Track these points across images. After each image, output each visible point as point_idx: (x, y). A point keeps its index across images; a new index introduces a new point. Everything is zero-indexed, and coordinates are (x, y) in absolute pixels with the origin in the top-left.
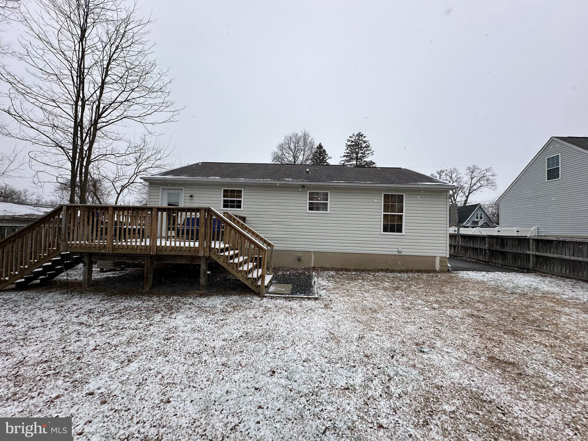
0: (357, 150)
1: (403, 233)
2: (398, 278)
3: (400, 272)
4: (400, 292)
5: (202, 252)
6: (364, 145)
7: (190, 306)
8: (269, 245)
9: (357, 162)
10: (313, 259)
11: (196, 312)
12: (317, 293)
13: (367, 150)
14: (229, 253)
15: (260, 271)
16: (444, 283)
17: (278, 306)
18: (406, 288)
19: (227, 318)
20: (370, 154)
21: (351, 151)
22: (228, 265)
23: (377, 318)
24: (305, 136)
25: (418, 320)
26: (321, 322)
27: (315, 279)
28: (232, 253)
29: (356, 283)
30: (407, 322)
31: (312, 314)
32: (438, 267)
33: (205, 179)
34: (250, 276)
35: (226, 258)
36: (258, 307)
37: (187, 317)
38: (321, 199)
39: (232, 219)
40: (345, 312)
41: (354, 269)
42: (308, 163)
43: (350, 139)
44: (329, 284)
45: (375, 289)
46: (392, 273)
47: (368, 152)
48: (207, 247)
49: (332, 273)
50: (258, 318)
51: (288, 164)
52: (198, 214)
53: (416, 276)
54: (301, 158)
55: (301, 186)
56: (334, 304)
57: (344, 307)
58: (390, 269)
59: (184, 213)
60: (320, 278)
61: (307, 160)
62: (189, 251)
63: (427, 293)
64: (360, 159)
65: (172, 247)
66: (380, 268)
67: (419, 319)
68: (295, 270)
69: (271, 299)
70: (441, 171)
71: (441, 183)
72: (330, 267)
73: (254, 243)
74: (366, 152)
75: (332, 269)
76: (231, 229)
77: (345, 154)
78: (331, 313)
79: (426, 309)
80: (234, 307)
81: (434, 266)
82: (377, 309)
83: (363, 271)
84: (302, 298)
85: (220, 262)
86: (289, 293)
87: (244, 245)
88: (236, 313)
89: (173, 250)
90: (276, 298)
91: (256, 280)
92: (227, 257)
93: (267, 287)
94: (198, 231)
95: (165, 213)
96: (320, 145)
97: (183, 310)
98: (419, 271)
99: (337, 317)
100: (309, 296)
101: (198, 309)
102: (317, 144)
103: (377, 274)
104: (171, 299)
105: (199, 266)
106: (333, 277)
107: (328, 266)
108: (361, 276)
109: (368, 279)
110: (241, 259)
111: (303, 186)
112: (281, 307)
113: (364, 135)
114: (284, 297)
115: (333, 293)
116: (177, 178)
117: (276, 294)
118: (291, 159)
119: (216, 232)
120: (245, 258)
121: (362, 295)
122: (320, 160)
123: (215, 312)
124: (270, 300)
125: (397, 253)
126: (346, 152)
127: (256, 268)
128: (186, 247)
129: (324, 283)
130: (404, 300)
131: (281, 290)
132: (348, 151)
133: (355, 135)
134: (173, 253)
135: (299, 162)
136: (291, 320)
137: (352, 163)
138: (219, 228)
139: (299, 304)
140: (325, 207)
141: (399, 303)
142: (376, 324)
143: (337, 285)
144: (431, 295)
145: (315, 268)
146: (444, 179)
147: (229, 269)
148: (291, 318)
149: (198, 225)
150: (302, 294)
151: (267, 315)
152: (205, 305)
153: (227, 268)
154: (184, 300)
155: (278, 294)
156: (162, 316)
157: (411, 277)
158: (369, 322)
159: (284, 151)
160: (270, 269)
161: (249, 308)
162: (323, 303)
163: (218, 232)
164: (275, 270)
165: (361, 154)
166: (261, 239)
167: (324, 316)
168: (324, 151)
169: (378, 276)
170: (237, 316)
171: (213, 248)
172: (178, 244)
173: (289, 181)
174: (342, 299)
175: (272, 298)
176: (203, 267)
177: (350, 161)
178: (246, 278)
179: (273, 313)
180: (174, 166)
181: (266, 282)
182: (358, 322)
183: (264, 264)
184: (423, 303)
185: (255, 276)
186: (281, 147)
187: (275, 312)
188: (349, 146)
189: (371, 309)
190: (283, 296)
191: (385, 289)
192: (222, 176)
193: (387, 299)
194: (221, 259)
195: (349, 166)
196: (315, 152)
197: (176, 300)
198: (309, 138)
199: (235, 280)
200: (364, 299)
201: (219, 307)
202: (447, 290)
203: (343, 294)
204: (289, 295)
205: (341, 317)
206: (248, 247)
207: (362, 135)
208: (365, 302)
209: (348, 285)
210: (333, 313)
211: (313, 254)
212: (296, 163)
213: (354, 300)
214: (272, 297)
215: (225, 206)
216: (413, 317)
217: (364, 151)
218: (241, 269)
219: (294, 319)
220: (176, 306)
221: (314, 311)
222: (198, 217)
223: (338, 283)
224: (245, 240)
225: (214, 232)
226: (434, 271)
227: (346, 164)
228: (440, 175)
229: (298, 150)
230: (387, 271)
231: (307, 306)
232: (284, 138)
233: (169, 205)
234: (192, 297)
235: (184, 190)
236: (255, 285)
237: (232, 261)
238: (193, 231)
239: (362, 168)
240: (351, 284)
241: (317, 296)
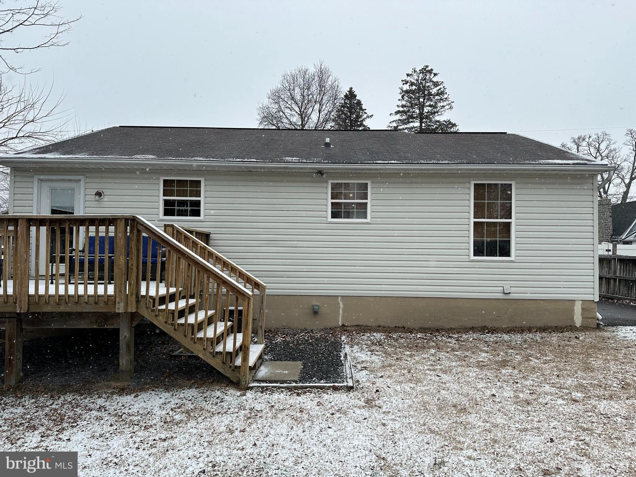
0: (421, 100)
1: (513, 257)
2: (505, 344)
3: (509, 331)
4: (510, 371)
5: (122, 305)
6: (434, 91)
7: (99, 414)
8: (257, 285)
9: (421, 122)
10: (341, 311)
11: (111, 425)
12: (352, 378)
13: (441, 99)
14: (177, 305)
15: (240, 337)
16: (590, 351)
17: (276, 407)
18: (520, 363)
19: (174, 435)
20: (447, 107)
21: (410, 102)
22: (175, 329)
23: (468, 423)
24: (322, 75)
25: (546, 425)
26: (361, 436)
27: (347, 349)
28: (182, 304)
29: (426, 356)
30: (526, 430)
31: (343, 419)
32: (578, 321)
33: (124, 160)
34: (220, 348)
35: (171, 315)
36: (236, 410)
37: (93, 437)
38: (354, 195)
39: (183, 237)
40: (406, 413)
41: (420, 328)
42: (328, 127)
43: (409, 79)
44: (374, 358)
45: (462, 366)
46: (492, 333)
47: (442, 104)
48: (132, 295)
49: (378, 336)
50: (237, 433)
51: (289, 129)
52: (112, 228)
53: (538, 338)
54: (314, 117)
55: (316, 171)
56: (385, 399)
57: (403, 403)
58: (490, 325)
59: (82, 229)
60: (356, 347)
61: (326, 121)
62: (96, 303)
63: (560, 370)
64: (427, 117)
65: (60, 296)
66: (469, 325)
67: (548, 422)
68: (308, 333)
69: (262, 392)
70: (579, 138)
71: (582, 160)
72: (374, 325)
73: (225, 283)
74: (439, 105)
75: (378, 328)
76: (179, 258)
77: (398, 109)
78: (378, 417)
79: (560, 401)
80: (187, 412)
81: (572, 319)
82: (467, 405)
83: (438, 331)
84: (321, 388)
85: (160, 323)
86: (296, 378)
87: (208, 288)
88: (192, 423)
89: (63, 301)
90: (272, 390)
91: (231, 356)
92: (173, 312)
93: (254, 368)
94: (112, 263)
95: (43, 230)
96: (351, 91)
97: (85, 423)
98: (543, 329)
99: (390, 425)
100: (336, 384)
101: (116, 418)
102: (344, 90)
103: (464, 336)
104: (60, 402)
105: (117, 332)
106: (380, 343)
107: (371, 322)
108: (433, 341)
109: (448, 347)
110: (201, 315)
111: (320, 173)
112: (281, 408)
113: (434, 72)
114: (287, 388)
115: (382, 377)
116: (68, 159)
117: (271, 382)
118: (296, 119)
119: (149, 265)
120: (210, 313)
121: (438, 378)
122: (351, 120)
123: (151, 423)
124: (259, 394)
125: (501, 296)
126: (400, 103)
127: (232, 332)
128: (89, 296)
129: (363, 356)
130: (519, 385)
131: (281, 374)
132: (404, 103)
133: (418, 70)
134: (63, 309)
135: (311, 124)
136: (301, 435)
137: (411, 125)
138: (154, 256)
139: (317, 400)
140: (362, 211)
141: (508, 393)
142: (465, 436)
143: (390, 361)
144: (569, 376)
145: (345, 328)
146: (586, 152)
147: (177, 336)
148: (301, 430)
149: (112, 251)
150: (321, 379)
151: (254, 426)
152: (130, 411)
153: (172, 334)
154: (86, 401)
155: (276, 382)
156: (42, 437)
157: (529, 340)
158: (453, 432)
159: (281, 103)
160: (260, 332)
161: (219, 413)
162: (363, 396)
163: (154, 263)
164: (270, 334)
165: (430, 109)
166: (241, 275)
167: (365, 424)
168: (359, 103)
169: (467, 340)
170: (194, 431)
171: (143, 297)
172: (71, 290)
173: (292, 161)
174: (399, 387)
175: (263, 390)
176: (125, 334)
177: (409, 122)
178: (211, 353)
179: (265, 422)
180: (63, 133)
181: (252, 359)
182: (432, 432)
183: (247, 324)
184: (553, 390)
185: (230, 347)
186: (276, 97)
187: (270, 420)
188: (407, 92)
189: (455, 406)
190: (285, 385)
191: (481, 366)
192: (160, 153)
193: (485, 385)
194: (160, 318)
195: (406, 131)
196: (342, 106)
197: (70, 403)
198: (330, 78)
199: (190, 357)
200: (442, 387)
201: (158, 413)
202: (596, 363)
203: (402, 379)
204: (296, 382)
205: (398, 425)
206: (215, 290)
207: (430, 71)
208: (443, 392)
209: (409, 359)
210: (383, 415)
211: (342, 301)
212: (306, 127)
213: (423, 389)
214: (263, 387)
215: (167, 212)
216: (536, 419)
217: (436, 103)
218: (201, 335)
219: (307, 433)
220: (71, 414)
221: (345, 413)
222: (112, 234)
223: (390, 355)
224: (208, 278)
225: (145, 263)
226: (572, 328)
227: (400, 128)
228: (578, 146)
229: (309, 101)
230: (483, 329)
231: (333, 404)
232: (281, 78)
233: (54, 212)
234: (104, 395)
235: (82, 183)
236: (230, 367)
237: (182, 321)
238: (101, 262)
239: (431, 135)
240: (416, 358)
241: (350, 384)
